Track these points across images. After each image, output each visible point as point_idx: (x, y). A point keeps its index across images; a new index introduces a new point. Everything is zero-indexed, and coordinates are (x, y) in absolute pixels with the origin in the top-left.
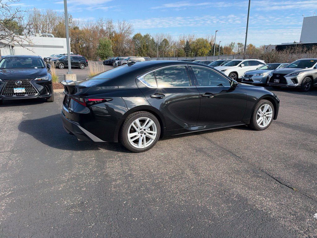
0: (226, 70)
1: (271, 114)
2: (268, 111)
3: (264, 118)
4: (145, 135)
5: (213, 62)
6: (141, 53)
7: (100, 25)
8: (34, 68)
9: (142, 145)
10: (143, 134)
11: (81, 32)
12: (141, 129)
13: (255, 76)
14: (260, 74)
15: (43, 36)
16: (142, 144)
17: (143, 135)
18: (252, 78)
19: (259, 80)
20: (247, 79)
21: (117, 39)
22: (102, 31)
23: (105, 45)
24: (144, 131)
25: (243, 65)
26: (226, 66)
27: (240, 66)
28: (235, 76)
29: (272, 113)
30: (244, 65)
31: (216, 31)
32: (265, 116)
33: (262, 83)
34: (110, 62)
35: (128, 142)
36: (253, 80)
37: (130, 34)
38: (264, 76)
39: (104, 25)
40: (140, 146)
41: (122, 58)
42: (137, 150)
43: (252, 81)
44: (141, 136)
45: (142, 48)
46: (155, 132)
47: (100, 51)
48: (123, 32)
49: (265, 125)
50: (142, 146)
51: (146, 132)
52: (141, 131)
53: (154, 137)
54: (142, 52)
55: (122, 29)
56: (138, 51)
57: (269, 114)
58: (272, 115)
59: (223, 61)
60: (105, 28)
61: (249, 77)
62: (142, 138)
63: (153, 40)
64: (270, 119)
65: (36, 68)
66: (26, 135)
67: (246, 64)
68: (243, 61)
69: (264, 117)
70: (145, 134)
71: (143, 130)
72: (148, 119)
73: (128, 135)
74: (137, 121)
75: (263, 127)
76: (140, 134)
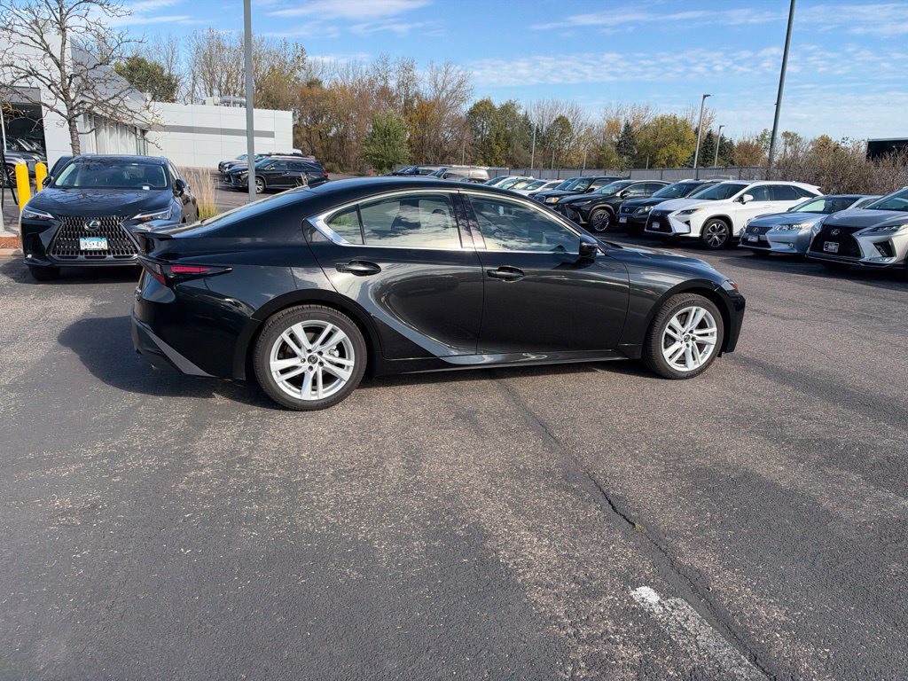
0: (695, 210)
1: (712, 334)
2: (702, 325)
3: (691, 345)
4: (321, 368)
5: (667, 187)
6: (488, 155)
7: (380, 75)
8: (141, 188)
9: (314, 392)
10: (317, 364)
11: (328, 95)
12: (309, 351)
13: (776, 232)
14: (790, 226)
16: (313, 390)
17: (316, 366)
18: (768, 236)
19: (788, 243)
20: (754, 239)
21: (422, 114)
22: (385, 92)
23: (387, 133)
24: (319, 357)
25: (748, 197)
26: (702, 198)
27: (741, 199)
28: (724, 230)
29: (716, 334)
30: (751, 197)
31: (705, 96)
32: (693, 339)
33: (795, 251)
35: (272, 383)
36: (771, 243)
37: (463, 100)
38: (801, 233)
39: (391, 74)
40: (306, 394)
41: (426, 168)
42: (297, 404)
43: (765, 244)
44: (311, 368)
45: (494, 142)
46: (350, 362)
47: (373, 149)
48: (444, 94)
49: (692, 366)
50: (312, 395)
51: (324, 361)
52: (309, 355)
53: (345, 375)
54: (492, 152)
55: (440, 87)
56: (481, 149)
57: (706, 335)
58: (715, 337)
59: (697, 185)
60: (392, 84)
61: (757, 234)
62: (312, 374)
63: (526, 118)
64: (710, 350)
65: (147, 188)
66: (67, 352)
67: (757, 194)
68: (752, 185)
69: (690, 342)
70: (321, 364)
71: (316, 354)
72: (330, 327)
73: (272, 363)
74: (298, 329)
75: (686, 369)
76: (307, 364)
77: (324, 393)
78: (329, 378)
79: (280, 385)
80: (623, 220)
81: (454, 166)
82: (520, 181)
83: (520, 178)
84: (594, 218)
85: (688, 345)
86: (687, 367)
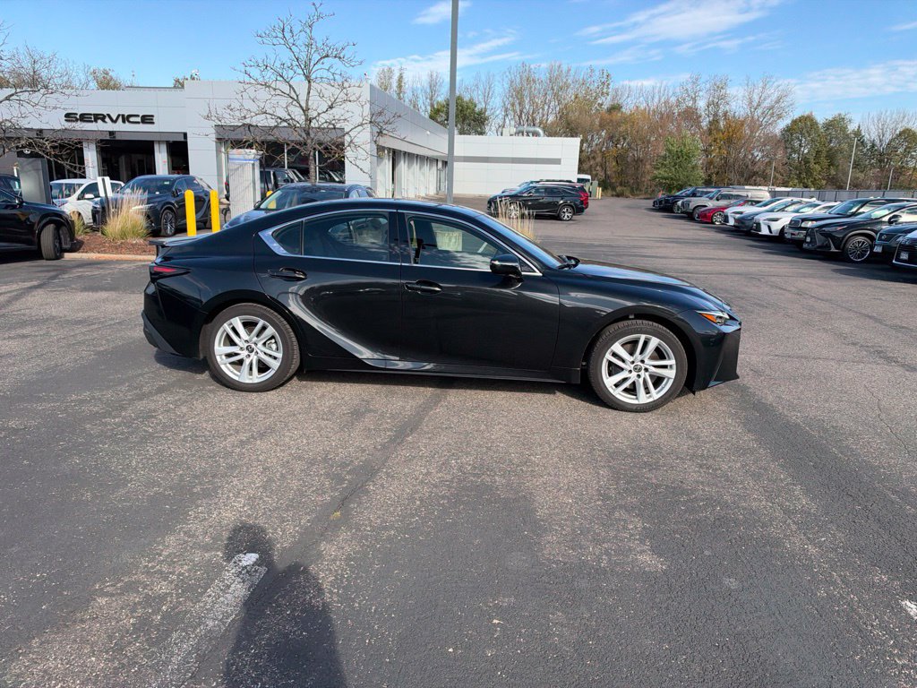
1: (670, 367)
2: (657, 355)
3: (643, 376)
6: (804, 175)
7: (689, 96)
9: (251, 377)
11: (627, 120)
12: (247, 341)
15: (517, 133)
16: (249, 375)
17: (252, 355)
21: (727, 134)
22: (690, 115)
23: (679, 155)
29: (675, 367)
32: (646, 370)
34: (667, 201)
37: (780, 117)
39: (701, 93)
40: (243, 377)
44: (248, 356)
46: (279, 355)
47: (662, 172)
48: (760, 111)
49: (643, 399)
50: (248, 378)
51: (259, 351)
52: (246, 344)
53: (276, 365)
54: (809, 172)
55: (755, 104)
58: (675, 371)
60: (702, 104)
62: (249, 361)
69: (642, 373)
70: (257, 353)
71: (253, 345)
72: (261, 323)
73: (216, 347)
74: (237, 322)
75: (636, 402)
76: (246, 353)
77: (257, 378)
78: (263, 368)
79: (223, 367)
80: (878, 249)
81: (747, 187)
82: (793, 204)
83: (795, 199)
84: (850, 246)
85: (639, 376)
86: (637, 399)
